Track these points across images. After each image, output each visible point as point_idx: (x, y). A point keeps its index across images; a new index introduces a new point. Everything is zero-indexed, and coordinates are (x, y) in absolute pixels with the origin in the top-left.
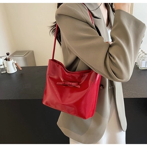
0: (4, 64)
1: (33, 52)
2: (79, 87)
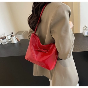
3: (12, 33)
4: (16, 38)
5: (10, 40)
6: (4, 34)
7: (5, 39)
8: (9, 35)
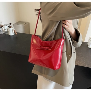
0: (7, 29)
1: (29, 24)
2: (50, 49)
3: (10, 24)
4: (14, 30)
5: (6, 31)
6: (2, 22)
7: (1, 28)
8: (6, 25)
